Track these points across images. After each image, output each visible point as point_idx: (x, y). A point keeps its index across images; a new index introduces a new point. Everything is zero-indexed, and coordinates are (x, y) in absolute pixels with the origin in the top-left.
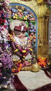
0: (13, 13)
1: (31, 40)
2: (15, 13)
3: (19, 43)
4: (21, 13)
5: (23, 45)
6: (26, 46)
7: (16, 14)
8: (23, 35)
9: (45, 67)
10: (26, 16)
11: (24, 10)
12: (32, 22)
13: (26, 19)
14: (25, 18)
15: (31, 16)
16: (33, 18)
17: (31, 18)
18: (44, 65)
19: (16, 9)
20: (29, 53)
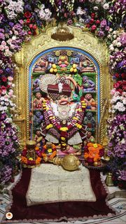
0: (50, 64)
1: (83, 109)
2: (52, 63)
3: (57, 114)
4: (63, 61)
5: (63, 117)
6: (70, 119)
7: (54, 66)
8: (67, 99)
9: (96, 163)
10: (75, 65)
11: (72, 56)
12: (87, 75)
13: (75, 70)
14: (72, 70)
15: (85, 65)
16: (88, 68)
17: (85, 67)
18: (95, 160)
19: (56, 56)
20: (78, 134)
